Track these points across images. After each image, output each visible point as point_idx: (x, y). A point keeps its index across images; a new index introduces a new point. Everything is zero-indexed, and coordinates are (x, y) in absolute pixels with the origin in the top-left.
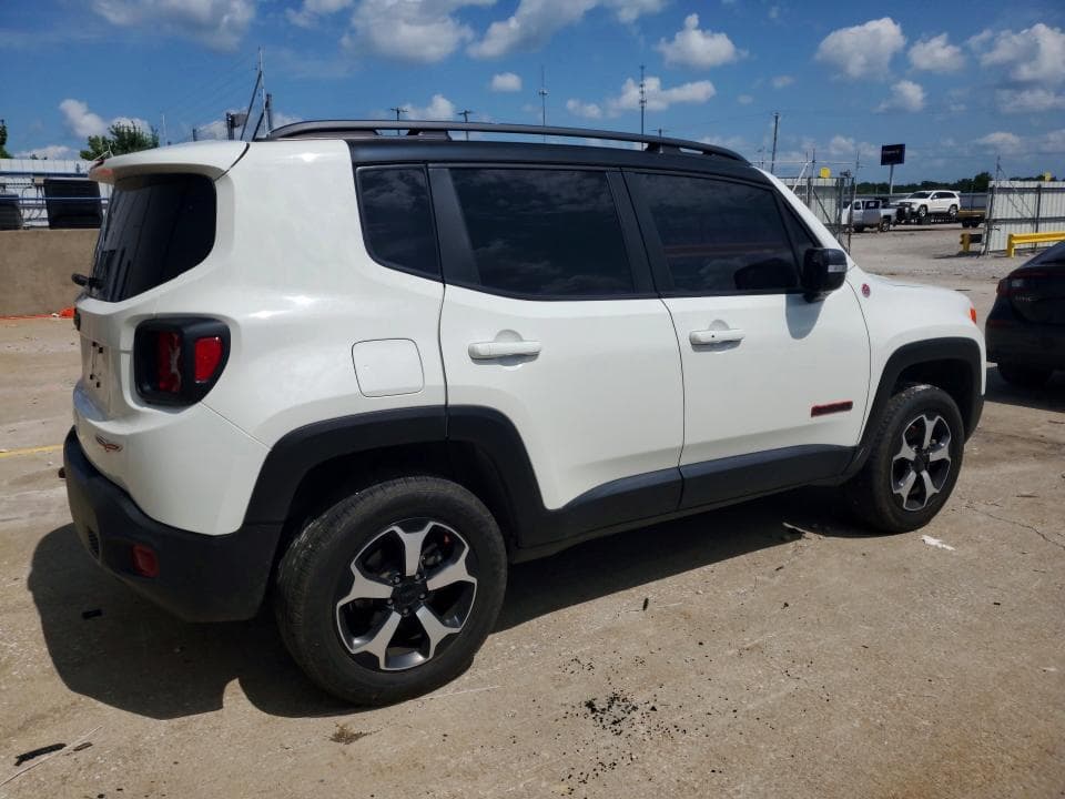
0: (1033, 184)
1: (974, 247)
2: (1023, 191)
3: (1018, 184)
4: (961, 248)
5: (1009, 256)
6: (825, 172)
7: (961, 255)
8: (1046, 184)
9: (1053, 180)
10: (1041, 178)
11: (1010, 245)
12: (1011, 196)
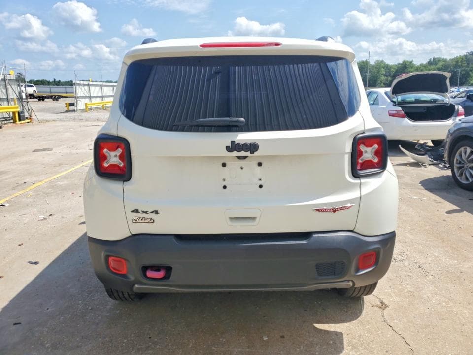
0: (86, 83)
1: (71, 108)
2: (84, 85)
3: (82, 82)
4: (66, 109)
5: (87, 111)
6: (12, 73)
7: (67, 112)
8: (90, 83)
9: (92, 81)
10: (89, 81)
11: (86, 107)
12: (81, 87)
